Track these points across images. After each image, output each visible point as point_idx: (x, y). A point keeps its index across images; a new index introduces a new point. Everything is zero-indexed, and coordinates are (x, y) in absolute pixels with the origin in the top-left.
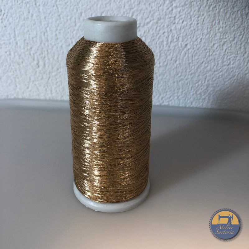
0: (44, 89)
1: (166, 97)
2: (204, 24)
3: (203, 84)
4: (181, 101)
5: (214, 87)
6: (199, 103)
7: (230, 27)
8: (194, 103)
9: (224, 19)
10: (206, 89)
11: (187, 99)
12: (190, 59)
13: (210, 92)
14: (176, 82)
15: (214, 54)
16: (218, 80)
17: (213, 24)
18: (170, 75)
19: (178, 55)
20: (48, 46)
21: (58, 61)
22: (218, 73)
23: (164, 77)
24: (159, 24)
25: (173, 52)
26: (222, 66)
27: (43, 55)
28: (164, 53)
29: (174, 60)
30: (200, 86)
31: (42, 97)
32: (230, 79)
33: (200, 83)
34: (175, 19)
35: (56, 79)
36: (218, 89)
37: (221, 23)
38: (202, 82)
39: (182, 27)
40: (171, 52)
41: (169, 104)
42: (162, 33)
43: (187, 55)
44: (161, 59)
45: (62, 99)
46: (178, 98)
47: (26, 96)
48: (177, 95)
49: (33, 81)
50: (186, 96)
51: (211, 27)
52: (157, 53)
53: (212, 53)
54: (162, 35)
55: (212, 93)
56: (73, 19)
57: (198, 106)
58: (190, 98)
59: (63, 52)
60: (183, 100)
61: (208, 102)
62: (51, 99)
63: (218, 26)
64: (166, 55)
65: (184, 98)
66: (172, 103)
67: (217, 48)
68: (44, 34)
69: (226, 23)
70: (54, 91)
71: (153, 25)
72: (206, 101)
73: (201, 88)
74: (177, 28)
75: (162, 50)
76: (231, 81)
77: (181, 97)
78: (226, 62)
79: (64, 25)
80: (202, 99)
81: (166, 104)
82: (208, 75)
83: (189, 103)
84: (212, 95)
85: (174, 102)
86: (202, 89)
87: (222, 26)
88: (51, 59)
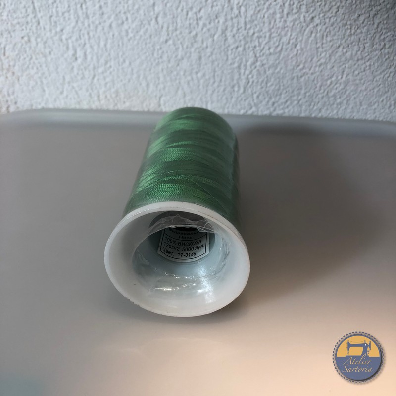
0: (87, 94)
4: (304, 107)
8: (323, 111)
10: (344, 88)
11: (313, 104)
15: (359, 31)
16: (364, 73)
21: (106, 50)
22: (365, 63)
31: (85, 106)
40: (288, 31)
41: (284, 113)
43: (313, 35)
46: (298, 103)
47: (61, 104)
48: (297, 99)
49: (69, 83)
50: (311, 100)
53: (356, 31)
58: (319, 102)
60: (306, 106)
62: (99, 108)
65: (308, 103)
66: (289, 111)
70: (102, 97)
80: (337, 105)
83: (316, 110)
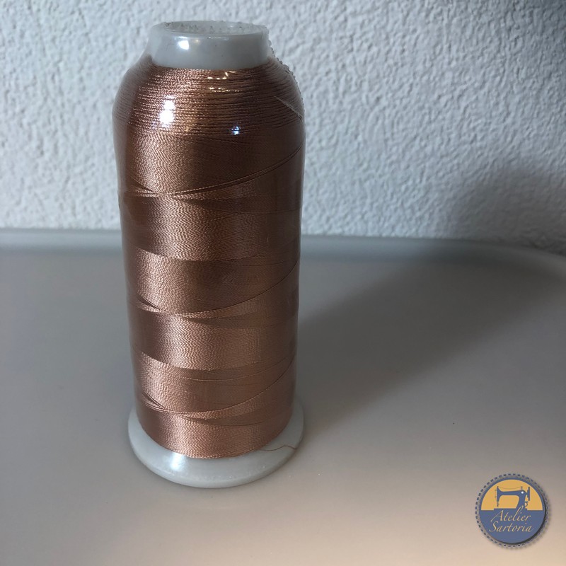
1: (337, 217)
2: (417, 52)
3: (417, 185)
5: (442, 191)
6: (410, 229)
7: (473, 57)
9: (461, 41)
12: (387, 130)
13: (433, 204)
14: (357, 183)
17: (438, 52)
18: (344, 166)
19: (361, 122)
20: (63, 105)
23: (331, 173)
24: (317, 53)
25: (350, 116)
26: (459, 146)
27: (53, 127)
28: (330, 118)
29: (352, 134)
30: (411, 189)
32: (476, 172)
33: (410, 183)
34: (352, 41)
35: (84, 182)
36: (451, 195)
37: (454, 48)
38: (414, 181)
39: (369, 59)
42: (324, 74)
44: (323, 132)
45: (99, 226)
51: (433, 58)
52: (314, 118)
54: (325, 79)
55: (438, 205)
56: (120, 42)
57: (407, 235)
59: (99, 119)
61: (428, 225)
63: (447, 56)
64: (333, 122)
67: (446, 105)
68: (53, 78)
69: (464, 48)
71: (303, 54)
72: (425, 224)
73: (413, 194)
74: (358, 60)
75: (324, 111)
76: (479, 178)
77: (369, 215)
78: (467, 135)
79: (98, 57)
81: (338, 231)
82: (427, 164)
84: (437, 209)
85: (354, 228)
86: (414, 196)
87: (455, 56)
88: (71, 136)
